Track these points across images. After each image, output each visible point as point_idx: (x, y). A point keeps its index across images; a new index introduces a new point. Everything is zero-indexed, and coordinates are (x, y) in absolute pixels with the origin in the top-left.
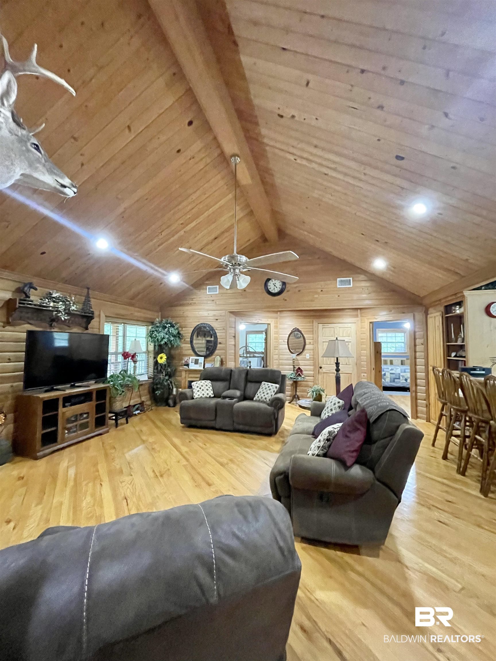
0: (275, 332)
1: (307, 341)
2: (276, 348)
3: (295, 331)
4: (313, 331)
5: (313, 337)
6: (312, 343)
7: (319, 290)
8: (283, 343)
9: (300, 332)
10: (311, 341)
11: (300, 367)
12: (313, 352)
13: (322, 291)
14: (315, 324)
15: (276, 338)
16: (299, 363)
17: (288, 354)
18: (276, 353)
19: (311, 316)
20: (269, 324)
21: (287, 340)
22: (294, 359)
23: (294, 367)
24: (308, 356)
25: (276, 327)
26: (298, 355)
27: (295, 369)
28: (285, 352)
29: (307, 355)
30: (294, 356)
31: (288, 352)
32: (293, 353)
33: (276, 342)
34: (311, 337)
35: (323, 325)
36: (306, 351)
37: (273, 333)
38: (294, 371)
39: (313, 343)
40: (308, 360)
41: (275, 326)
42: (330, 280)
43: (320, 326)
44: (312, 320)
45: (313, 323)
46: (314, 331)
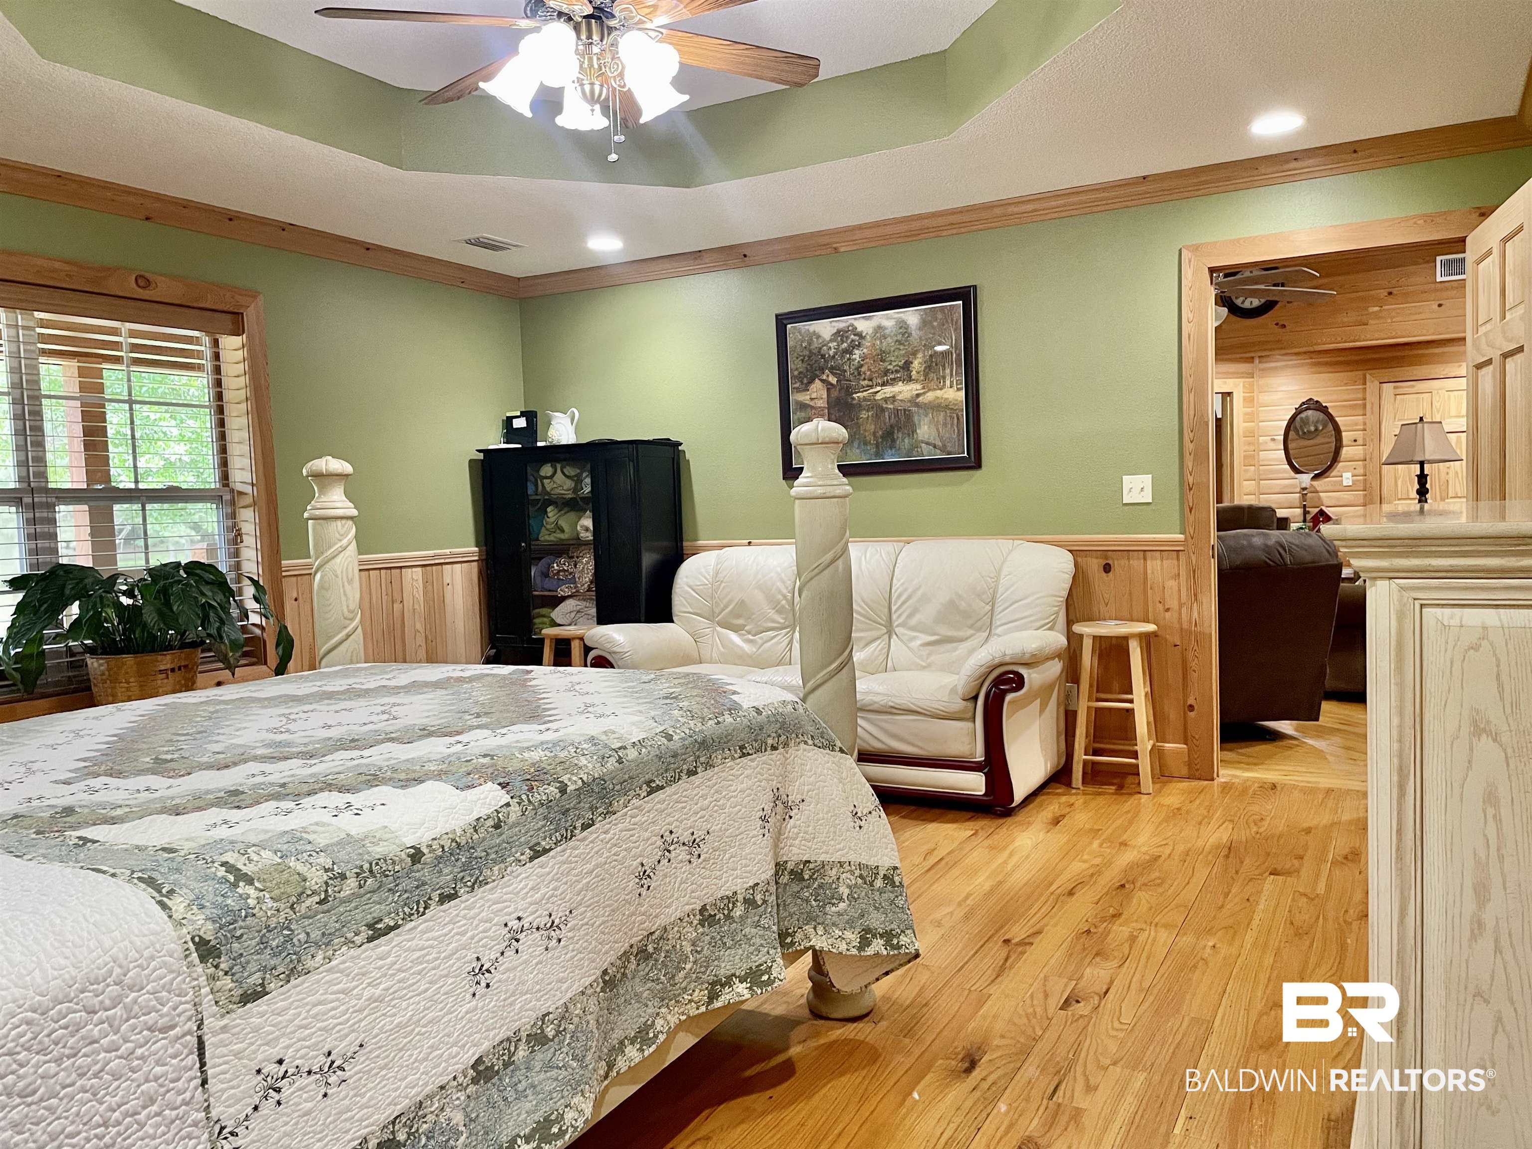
0: (1246, 414)
1: (1346, 436)
2: (1251, 459)
3: (1307, 409)
4: (1365, 406)
5: (1365, 424)
6: (1360, 442)
7: (1384, 293)
8: (1272, 445)
9: (1324, 410)
10: (1359, 435)
11: (1324, 508)
12: (1365, 467)
13: (1390, 293)
14: (1372, 385)
15: (1250, 434)
16: (1319, 498)
17: (1286, 475)
18: (1249, 475)
19: (1357, 362)
20: (1229, 394)
21: (1282, 438)
22: (1304, 489)
23: (1305, 513)
24: (1347, 479)
25: (1249, 401)
26: (1316, 477)
27: (1309, 517)
28: (1278, 471)
29: (1345, 475)
30: (1305, 479)
31: (1284, 471)
32: (1302, 472)
33: (1249, 444)
34: (1356, 424)
35: (1395, 388)
36: (1341, 464)
37: (1241, 420)
38: (1305, 521)
39: (1364, 439)
40: (1348, 489)
41: (1245, 399)
42: (1416, 263)
43: (1388, 388)
44: (1360, 373)
45: (1365, 384)
46: (1368, 406)
